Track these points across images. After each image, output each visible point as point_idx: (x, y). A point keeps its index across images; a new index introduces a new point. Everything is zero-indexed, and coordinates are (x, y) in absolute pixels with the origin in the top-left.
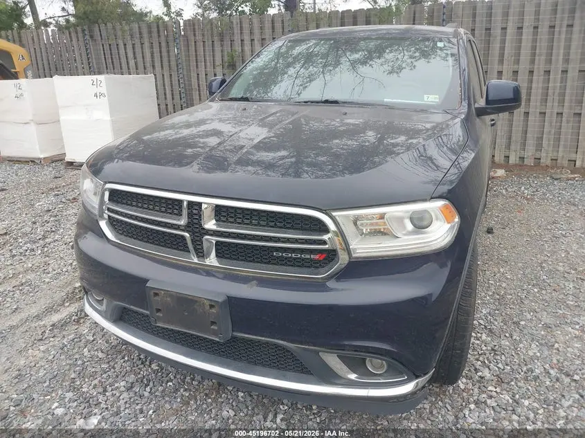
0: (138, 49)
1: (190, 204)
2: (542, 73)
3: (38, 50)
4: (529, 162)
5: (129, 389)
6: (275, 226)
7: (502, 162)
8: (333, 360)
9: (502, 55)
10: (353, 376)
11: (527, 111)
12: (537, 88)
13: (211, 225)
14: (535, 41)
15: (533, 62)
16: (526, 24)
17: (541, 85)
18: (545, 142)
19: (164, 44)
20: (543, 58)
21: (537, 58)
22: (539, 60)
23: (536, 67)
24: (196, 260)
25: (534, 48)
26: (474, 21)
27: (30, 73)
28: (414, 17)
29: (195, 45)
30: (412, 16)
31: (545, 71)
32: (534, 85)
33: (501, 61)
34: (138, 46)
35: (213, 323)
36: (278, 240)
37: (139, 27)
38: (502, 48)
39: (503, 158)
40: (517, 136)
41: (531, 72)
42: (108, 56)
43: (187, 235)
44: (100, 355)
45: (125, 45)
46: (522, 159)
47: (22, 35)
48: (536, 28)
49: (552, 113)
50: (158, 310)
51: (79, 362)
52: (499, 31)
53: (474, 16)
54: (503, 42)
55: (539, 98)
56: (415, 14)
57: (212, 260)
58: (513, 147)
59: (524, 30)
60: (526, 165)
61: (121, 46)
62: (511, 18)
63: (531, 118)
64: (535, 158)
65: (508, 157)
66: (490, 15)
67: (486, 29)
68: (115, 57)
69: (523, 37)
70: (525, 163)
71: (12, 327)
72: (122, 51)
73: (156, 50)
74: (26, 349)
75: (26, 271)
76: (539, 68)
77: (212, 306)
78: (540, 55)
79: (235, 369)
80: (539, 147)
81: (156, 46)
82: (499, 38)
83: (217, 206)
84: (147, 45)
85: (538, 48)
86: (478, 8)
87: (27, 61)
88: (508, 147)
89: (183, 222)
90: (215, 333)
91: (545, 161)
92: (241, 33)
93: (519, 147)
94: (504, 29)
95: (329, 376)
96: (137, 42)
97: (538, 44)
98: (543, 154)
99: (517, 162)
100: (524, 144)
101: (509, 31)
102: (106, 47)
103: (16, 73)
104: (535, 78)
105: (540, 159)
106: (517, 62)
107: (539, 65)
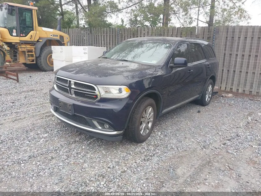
0: (105, 38)
1: (69, 81)
2: (254, 56)
3: (73, 36)
4: (247, 92)
5: (57, 131)
6: (86, 88)
7: (236, 91)
8: (95, 123)
9: (238, 48)
10: (100, 128)
11: (247, 71)
12: (252, 62)
13: (73, 86)
14: (251, 43)
15: (250, 51)
16: (248, 36)
17: (253, 61)
18: (254, 85)
19: (114, 36)
20: (255, 50)
21: (252, 50)
22: (253, 51)
23: (252, 54)
24: (70, 95)
25: (251, 46)
26: (227, 34)
27: (69, 44)
28: (204, 31)
29: (125, 37)
30: (203, 31)
31: (255, 56)
32: (251, 61)
33: (237, 51)
34: (105, 37)
35: (70, 110)
36: (86, 91)
37: (107, 30)
38: (238, 45)
39: (236, 90)
40: (242, 81)
41: (250, 56)
42: (95, 39)
43: (68, 89)
44: (54, 124)
45: (101, 36)
46: (244, 91)
47: (69, 30)
48: (252, 38)
49: (258, 73)
50: (60, 107)
51: (48, 124)
52: (237, 39)
53: (227, 32)
54: (239, 43)
55: (253, 66)
56: (204, 30)
57: (74, 96)
58: (240, 86)
59: (248, 39)
60: (246, 94)
61: (100, 36)
62: (242, 33)
63: (249, 74)
64: (250, 91)
65: (238, 90)
66: (234, 32)
67: (232, 37)
68: (98, 40)
69: (247, 41)
70: (245, 93)
71: (36, 115)
72: (100, 38)
73: (111, 38)
74: (37, 120)
75: (46, 103)
76: (253, 54)
77: (70, 106)
78: (254, 49)
79: (74, 123)
80: (251, 87)
81: (111, 37)
82: (237, 41)
83: (75, 82)
84: (108, 36)
85: (253, 46)
86: (229, 29)
87: (68, 40)
88: (238, 85)
89: (68, 85)
90: (70, 113)
91: (254, 93)
92: (141, 34)
93: (243, 86)
94: (239, 38)
95: (94, 127)
96: (105, 35)
97: (253, 45)
98: (253, 90)
99: (242, 92)
100: (245, 85)
101: (241, 39)
102: (95, 36)
103: (64, 43)
104: (251, 58)
105: (252, 92)
106: (244, 51)
107: (253, 53)
